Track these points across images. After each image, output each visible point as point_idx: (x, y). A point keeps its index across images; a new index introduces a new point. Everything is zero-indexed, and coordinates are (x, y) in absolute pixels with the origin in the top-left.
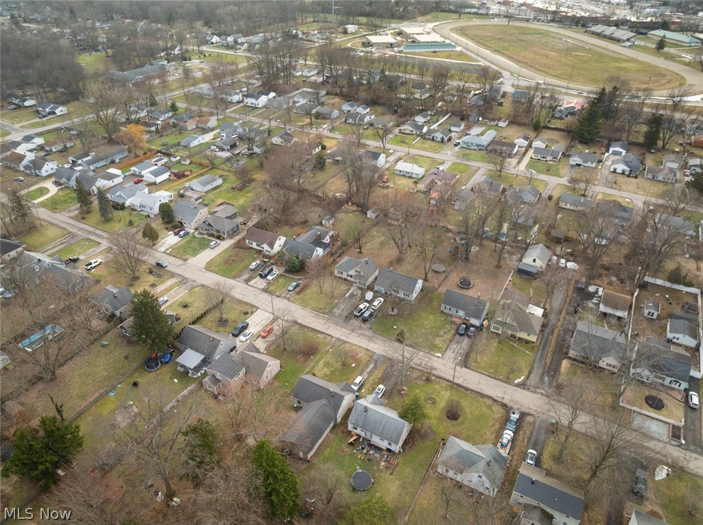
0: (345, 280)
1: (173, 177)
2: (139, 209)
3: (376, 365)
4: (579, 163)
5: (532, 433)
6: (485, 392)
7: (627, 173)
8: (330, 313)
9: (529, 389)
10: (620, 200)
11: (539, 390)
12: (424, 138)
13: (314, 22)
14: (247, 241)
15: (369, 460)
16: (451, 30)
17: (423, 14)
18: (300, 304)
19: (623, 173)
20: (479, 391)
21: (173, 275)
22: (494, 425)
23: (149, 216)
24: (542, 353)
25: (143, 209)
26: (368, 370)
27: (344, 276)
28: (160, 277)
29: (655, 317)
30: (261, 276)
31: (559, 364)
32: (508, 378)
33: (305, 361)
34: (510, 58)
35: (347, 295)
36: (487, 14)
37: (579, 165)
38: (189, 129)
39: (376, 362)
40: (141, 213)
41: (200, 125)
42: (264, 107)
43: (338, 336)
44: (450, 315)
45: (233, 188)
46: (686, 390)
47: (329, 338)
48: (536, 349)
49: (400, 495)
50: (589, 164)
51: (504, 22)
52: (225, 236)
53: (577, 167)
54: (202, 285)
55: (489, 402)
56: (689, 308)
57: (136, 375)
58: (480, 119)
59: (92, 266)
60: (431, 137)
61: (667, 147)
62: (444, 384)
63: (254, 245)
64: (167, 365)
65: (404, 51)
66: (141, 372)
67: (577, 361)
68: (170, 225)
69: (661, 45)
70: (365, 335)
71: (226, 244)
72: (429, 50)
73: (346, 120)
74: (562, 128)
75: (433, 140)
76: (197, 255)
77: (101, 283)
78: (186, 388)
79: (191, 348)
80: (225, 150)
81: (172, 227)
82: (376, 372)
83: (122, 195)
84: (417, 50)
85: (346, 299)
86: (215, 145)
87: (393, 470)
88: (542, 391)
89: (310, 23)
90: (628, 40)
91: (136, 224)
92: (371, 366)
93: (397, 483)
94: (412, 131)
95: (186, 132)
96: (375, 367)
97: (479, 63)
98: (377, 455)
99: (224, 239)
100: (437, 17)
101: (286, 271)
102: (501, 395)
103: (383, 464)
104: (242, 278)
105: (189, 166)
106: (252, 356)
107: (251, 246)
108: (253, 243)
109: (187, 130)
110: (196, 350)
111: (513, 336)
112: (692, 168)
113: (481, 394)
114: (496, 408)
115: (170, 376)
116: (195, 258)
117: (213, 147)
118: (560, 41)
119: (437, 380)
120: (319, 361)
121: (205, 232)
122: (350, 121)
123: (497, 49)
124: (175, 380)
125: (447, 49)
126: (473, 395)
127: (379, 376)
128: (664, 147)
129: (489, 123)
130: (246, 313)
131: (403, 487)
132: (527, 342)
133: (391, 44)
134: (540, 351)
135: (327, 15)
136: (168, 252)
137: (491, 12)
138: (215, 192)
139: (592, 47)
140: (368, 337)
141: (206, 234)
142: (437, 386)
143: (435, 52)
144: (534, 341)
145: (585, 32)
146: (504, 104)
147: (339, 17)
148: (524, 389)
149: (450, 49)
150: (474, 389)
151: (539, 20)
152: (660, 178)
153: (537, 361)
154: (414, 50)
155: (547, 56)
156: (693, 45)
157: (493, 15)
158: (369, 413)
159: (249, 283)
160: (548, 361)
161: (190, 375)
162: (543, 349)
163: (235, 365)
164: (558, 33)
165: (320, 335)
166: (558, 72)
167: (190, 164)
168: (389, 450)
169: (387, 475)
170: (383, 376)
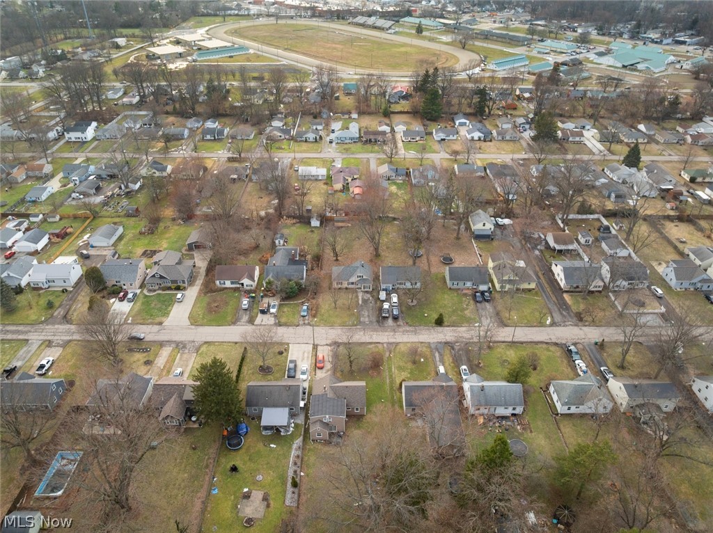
0: (346, 288)
1: (55, 240)
2: (46, 286)
3: (439, 352)
4: (443, 138)
5: (590, 356)
6: (536, 340)
7: (482, 139)
8: (360, 323)
9: (560, 325)
10: (494, 161)
11: (567, 323)
12: (296, 141)
13: (66, 38)
14: (218, 282)
15: (507, 430)
16: (225, 33)
17: (184, 20)
18: (325, 325)
19: (480, 139)
20: (531, 340)
21: (161, 344)
22: (562, 361)
23: (66, 290)
24: (546, 295)
25: (51, 284)
26: (438, 359)
27: (345, 285)
28: (147, 351)
29: (590, 242)
30: (263, 312)
31: (563, 299)
32: (540, 323)
33: (379, 373)
34: (304, 54)
35: (360, 302)
36: (248, 15)
37: (444, 140)
38: (20, 180)
39: (437, 349)
40: (50, 289)
41: (31, 173)
42: (94, 139)
43: (386, 340)
44: (459, 289)
45: (141, 233)
46: (649, 287)
47: (380, 346)
48: (539, 293)
49: (552, 444)
50: (451, 137)
51: (272, 20)
52: (186, 285)
53: (443, 142)
54: (206, 343)
55: (544, 346)
56: (604, 230)
57: (223, 460)
58: (331, 114)
59: (46, 368)
60: (304, 139)
61: (492, 112)
62: (503, 345)
63: (228, 284)
64: (248, 435)
65: (199, 59)
66: (226, 455)
67: (572, 292)
68: (105, 292)
69: (420, 30)
70: (407, 331)
71: (192, 293)
72: (227, 55)
73: (203, 137)
74: (406, 110)
75: (306, 141)
76: (168, 314)
77: (77, 383)
78: (290, 447)
79: (267, 406)
80: (91, 195)
81: (109, 294)
82: (445, 358)
83: (11, 275)
84: (211, 57)
85: (362, 306)
86: (75, 192)
87: (530, 429)
88: (570, 323)
89: (62, 40)
90: (390, 28)
91: (57, 304)
92: (437, 355)
93: (541, 436)
94: (280, 136)
95: (19, 185)
96: (441, 355)
97: (282, 63)
98: (509, 423)
99: (185, 289)
100: (201, 22)
101: (283, 299)
102: (547, 337)
103: (519, 427)
104: (242, 320)
105: (62, 222)
106: (343, 386)
107: (223, 286)
108: (226, 282)
109: (18, 183)
110: (275, 405)
111: (518, 290)
112: (522, 126)
113: (534, 342)
114: (553, 348)
115: (261, 444)
116: (169, 318)
117: (74, 195)
118: (334, 34)
119: (495, 345)
120: (390, 369)
121: (157, 287)
122: (208, 137)
123: (286, 47)
124: (272, 446)
125: (241, 53)
126: (529, 346)
127: (451, 360)
128: (490, 113)
129: (342, 117)
130: (281, 353)
131: (548, 437)
132: (530, 290)
133: (180, 54)
134: (543, 293)
135: (80, 30)
136: (129, 321)
137: (252, 12)
138: (123, 242)
139: (366, 37)
140: (412, 331)
141: (158, 290)
142: (499, 350)
143: (231, 57)
144: (534, 287)
145: (349, 24)
146: (340, 98)
147: (96, 30)
148: (557, 326)
149: (244, 52)
150: (526, 340)
151: (300, 16)
152: (508, 138)
153: (548, 302)
154: (208, 58)
155: (335, 48)
156: (439, 28)
157: (254, 15)
158: (486, 390)
159: (255, 323)
160: (554, 299)
161: (282, 434)
162: (544, 291)
163: (336, 401)
164: (329, 28)
165: (370, 346)
166: (357, 62)
167: (61, 219)
168: (514, 415)
169: (530, 434)
170: (453, 359)
